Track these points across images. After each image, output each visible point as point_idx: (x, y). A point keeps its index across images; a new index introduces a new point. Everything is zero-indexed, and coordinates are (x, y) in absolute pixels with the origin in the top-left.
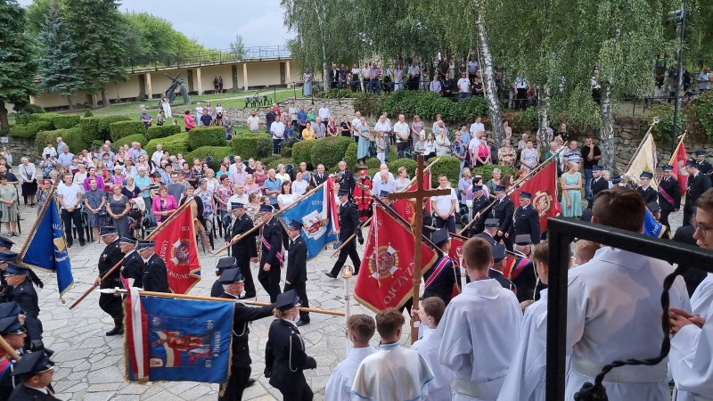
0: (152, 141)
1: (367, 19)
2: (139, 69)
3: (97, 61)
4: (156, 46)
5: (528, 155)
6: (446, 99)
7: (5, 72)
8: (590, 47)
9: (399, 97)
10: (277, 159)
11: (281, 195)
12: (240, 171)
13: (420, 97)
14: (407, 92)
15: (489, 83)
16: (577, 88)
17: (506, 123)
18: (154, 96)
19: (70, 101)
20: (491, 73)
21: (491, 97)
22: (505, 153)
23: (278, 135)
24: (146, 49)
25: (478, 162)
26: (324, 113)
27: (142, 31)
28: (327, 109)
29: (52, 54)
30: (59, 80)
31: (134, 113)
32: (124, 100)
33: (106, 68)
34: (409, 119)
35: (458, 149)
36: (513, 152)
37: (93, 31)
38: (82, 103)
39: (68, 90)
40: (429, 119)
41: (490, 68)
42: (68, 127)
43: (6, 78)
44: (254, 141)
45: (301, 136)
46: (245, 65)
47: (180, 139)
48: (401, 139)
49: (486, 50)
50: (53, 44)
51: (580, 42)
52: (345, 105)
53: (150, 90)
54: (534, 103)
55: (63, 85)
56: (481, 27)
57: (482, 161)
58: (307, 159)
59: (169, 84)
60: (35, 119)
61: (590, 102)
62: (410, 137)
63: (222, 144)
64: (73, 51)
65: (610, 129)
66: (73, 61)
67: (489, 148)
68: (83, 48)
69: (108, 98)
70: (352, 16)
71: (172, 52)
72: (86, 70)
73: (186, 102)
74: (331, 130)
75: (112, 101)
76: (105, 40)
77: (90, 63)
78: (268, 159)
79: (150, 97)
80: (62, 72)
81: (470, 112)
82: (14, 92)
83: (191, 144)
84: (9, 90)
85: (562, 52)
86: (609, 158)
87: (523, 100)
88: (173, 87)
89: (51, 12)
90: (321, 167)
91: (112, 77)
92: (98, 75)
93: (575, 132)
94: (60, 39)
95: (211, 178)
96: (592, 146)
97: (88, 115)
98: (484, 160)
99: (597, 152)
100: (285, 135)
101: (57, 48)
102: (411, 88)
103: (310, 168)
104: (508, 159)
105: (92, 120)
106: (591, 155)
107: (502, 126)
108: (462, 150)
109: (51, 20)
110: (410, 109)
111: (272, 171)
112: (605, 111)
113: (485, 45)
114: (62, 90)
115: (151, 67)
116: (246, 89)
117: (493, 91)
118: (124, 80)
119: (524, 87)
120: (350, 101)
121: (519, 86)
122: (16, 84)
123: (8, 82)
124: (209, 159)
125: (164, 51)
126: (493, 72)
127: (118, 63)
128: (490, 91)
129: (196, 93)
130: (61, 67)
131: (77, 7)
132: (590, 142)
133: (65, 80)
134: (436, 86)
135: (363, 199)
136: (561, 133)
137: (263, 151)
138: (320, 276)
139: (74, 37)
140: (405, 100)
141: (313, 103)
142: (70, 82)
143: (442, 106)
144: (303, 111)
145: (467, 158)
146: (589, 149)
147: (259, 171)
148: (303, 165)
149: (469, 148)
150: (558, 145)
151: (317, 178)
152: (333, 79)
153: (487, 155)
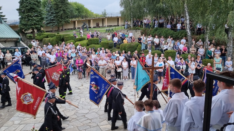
0: (77, 42)
1: (147, 4)
2: (74, 19)
3: (61, 17)
4: (79, 12)
5: (201, 51)
6: (172, 31)
7: (35, 20)
8: (225, 13)
9: (156, 30)
10: (115, 49)
11: (116, 61)
12: (103, 53)
13: (163, 30)
14: (159, 28)
15: (188, 26)
16: (219, 28)
17: (193, 39)
19: (53, 29)
20: (188, 22)
21: (188, 30)
22: (193, 50)
23: (116, 41)
24: (76, 13)
25: (183, 52)
26: (131, 35)
27: (75, 7)
28: (132, 33)
29: (48, 15)
30: (50, 23)
31: (71, 33)
32: (69, 29)
33: (64, 19)
34: (159, 37)
35: (176, 48)
36: (195, 49)
37: (60, 8)
38: (56, 30)
39: (52, 26)
40: (166, 37)
41: (188, 21)
42: (52, 37)
43: (35, 22)
44: (108, 43)
45: (123, 42)
46: (106, 19)
47: (85, 42)
48: (156, 44)
49: (187, 15)
50: (49, 12)
51: (221, 12)
52: (138, 32)
53: (77, 26)
54: (204, 33)
55: (51, 24)
56: (186, 6)
57: (184, 52)
58: (125, 49)
59: (83, 24)
60: (43, 34)
61: (224, 33)
62: (159, 43)
63: (98, 44)
64: (54, 14)
65: (231, 42)
66: (54, 17)
67: (187, 48)
68: (57, 13)
70: (142, 3)
71: (84, 14)
72: (58, 19)
73: (87, 30)
74: (133, 40)
75: (65, 29)
76: (64, 10)
77: (59, 18)
78: (112, 49)
79: (77, 28)
80: (51, 20)
81: (181, 35)
82: (37, 26)
83: (88, 44)
84: (35, 25)
85: (214, 15)
86: (230, 53)
87: (200, 32)
88: (84, 26)
89: (48, 1)
90: (129, 52)
91: (65, 22)
92: (61, 21)
93: (218, 43)
94: (51, 10)
95: (94, 55)
96: (224, 49)
97: (58, 34)
98: (185, 52)
99: (226, 50)
100: (118, 41)
101: (50, 13)
102: (160, 27)
103: (125, 52)
104: (193, 52)
106: (223, 52)
107: (192, 40)
108: (177, 48)
109: (48, 4)
110: (160, 34)
111: (114, 53)
112: (230, 36)
113: (187, 13)
114: (51, 26)
115: (77, 19)
116: (106, 26)
117: (189, 28)
118: (69, 23)
119: (200, 27)
120: (140, 31)
122: (38, 24)
123: (35, 23)
124: (94, 49)
125: (82, 14)
126: (189, 22)
127: (67, 17)
128: (188, 28)
129: (91, 28)
130: (51, 18)
132: (223, 47)
133: (52, 23)
134: (169, 26)
136: (213, 44)
137: (111, 46)
138: (127, 87)
139: (55, 9)
140: (158, 31)
141: (127, 31)
142: (53, 23)
143: (171, 33)
144: (124, 34)
145: (179, 51)
146: (223, 49)
147: (109, 53)
148: (124, 51)
149: (179, 48)
150: (212, 48)
151: (128, 56)
152: (134, 24)
153: (186, 50)
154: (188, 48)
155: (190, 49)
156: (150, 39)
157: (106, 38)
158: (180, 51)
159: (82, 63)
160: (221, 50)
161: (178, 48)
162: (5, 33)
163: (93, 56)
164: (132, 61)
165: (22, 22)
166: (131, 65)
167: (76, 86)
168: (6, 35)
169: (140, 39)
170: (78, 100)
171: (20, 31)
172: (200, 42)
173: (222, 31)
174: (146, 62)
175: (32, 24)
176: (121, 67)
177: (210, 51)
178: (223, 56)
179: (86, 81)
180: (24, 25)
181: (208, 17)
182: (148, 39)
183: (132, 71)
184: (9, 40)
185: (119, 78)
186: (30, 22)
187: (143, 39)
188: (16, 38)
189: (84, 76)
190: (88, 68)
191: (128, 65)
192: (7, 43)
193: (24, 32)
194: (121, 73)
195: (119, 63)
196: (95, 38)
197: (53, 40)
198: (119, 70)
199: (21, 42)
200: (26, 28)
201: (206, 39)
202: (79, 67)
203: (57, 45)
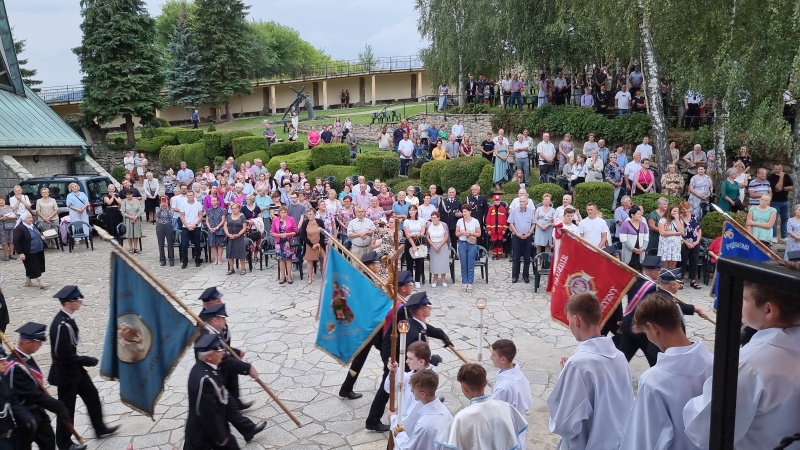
0: (274, 158)
1: (511, 24)
2: (264, 81)
3: (222, 73)
4: (282, 56)
5: (699, 183)
6: (600, 115)
7: (134, 85)
8: (783, 54)
9: (544, 113)
10: (403, 180)
11: (407, 221)
12: (363, 193)
13: (568, 111)
15: (654, 97)
16: (764, 103)
17: (673, 144)
18: (277, 110)
20: (655, 86)
21: (655, 113)
22: (671, 179)
23: (406, 154)
24: (272, 60)
25: (638, 189)
26: (457, 130)
27: (268, 41)
28: (461, 126)
29: (179, 66)
30: (185, 93)
31: (257, 129)
32: (247, 114)
33: (231, 80)
34: (556, 137)
35: (613, 174)
36: (681, 179)
37: (219, 42)
38: (206, 117)
39: (192, 104)
40: (579, 138)
41: (655, 80)
42: (191, 142)
43: (134, 90)
44: (379, 161)
45: (431, 155)
46: (374, 77)
47: (303, 156)
48: (545, 161)
49: (651, 59)
50: (180, 56)
51: (770, 48)
52: (481, 122)
53: (274, 104)
54: (709, 122)
55: (188, 99)
56: (646, 32)
57: (642, 189)
58: (437, 181)
59: (294, 98)
60: (160, 133)
61: (780, 120)
62: (556, 159)
63: (346, 163)
64: (199, 63)
66: (198, 73)
67: (651, 173)
68: (208, 60)
69: (232, 112)
70: (494, 22)
71: (298, 63)
72: (211, 82)
73: (310, 117)
74: (465, 149)
75: (236, 116)
76: (231, 51)
77: (215, 76)
78: (394, 180)
79: (274, 111)
80: (188, 84)
81: (629, 131)
82: (141, 105)
83: (314, 162)
84: (136, 103)
85: (745, 59)
87: (696, 117)
88: (298, 102)
89: (179, 22)
90: (452, 190)
91: (236, 90)
92: (223, 88)
93: (760, 156)
94: (187, 50)
95: (332, 200)
96: (782, 175)
97: (211, 130)
98: (645, 188)
99: (788, 181)
100: (414, 155)
101: (184, 59)
102: (558, 103)
103: (440, 192)
104: (673, 186)
105: (215, 135)
106: (779, 185)
107: (668, 147)
108: (618, 175)
109: (179, 30)
110: (557, 127)
111: (402, 193)
113: (650, 52)
114: (187, 104)
115: (276, 80)
116: (374, 103)
117: (659, 107)
118: (249, 93)
119: (695, 102)
120: (488, 117)
121: (691, 100)
122: (143, 97)
123: (136, 94)
124: (331, 179)
125: (290, 62)
126: (659, 84)
127: (243, 75)
128: (655, 106)
129: (321, 108)
130: (187, 79)
131: (205, 17)
132: (780, 170)
133: (190, 93)
134: (587, 100)
135: (496, 228)
136: (742, 158)
137: (389, 171)
138: (446, 312)
139: (201, 49)
140: (551, 116)
141: (446, 119)
142: (195, 95)
143: (596, 124)
144: (434, 128)
145: (624, 185)
146: (778, 177)
147: (384, 193)
148: (433, 188)
149: (626, 173)
150: (739, 172)
151: (447, 203)
152: (469, 92)
153: (649, 181)
154: (657, 176)
155: (664, 177)
156: (524, 143)
157: (374, 144)
158: (628, 186)
159: (292, 229)
160: (773, 179)
161: (622, 174)
162: (36, 129)
163: (331, 206)
164: (460, 222)
165: (91, 93)
166: (457, 234)
167: (274, 307)
168: (38, 137)
169: (488, 146)
170: (278, 354)
171: (84, 124)
172: (698, 153)
173: (773, 114)
174: (512, 225)
175: (125, 100)
176: (423, 243)
177: (732, 183)
178: (779, 199)
179: (306, 290)
180: (99, 102)
181: (723, 67)
182: (517, 145)
183: (464, 254)
184: (50, 153)
185: (417, 280)
186: (120, 90)
187: (501, 143)
188: (72, 147)
189: (298, 273)
190: (311, 245)
191: (447, 235)
192: (42, 164)
193: (98, 127)
194: (426, 262)
195: (419, 228)
196: (335, 144)
197: (194, 153)
198: (419, 252)
199: (88, 159)
200: (103, 113)
201: (718, 142)
202: (282, 242)
203: (207, 168)
